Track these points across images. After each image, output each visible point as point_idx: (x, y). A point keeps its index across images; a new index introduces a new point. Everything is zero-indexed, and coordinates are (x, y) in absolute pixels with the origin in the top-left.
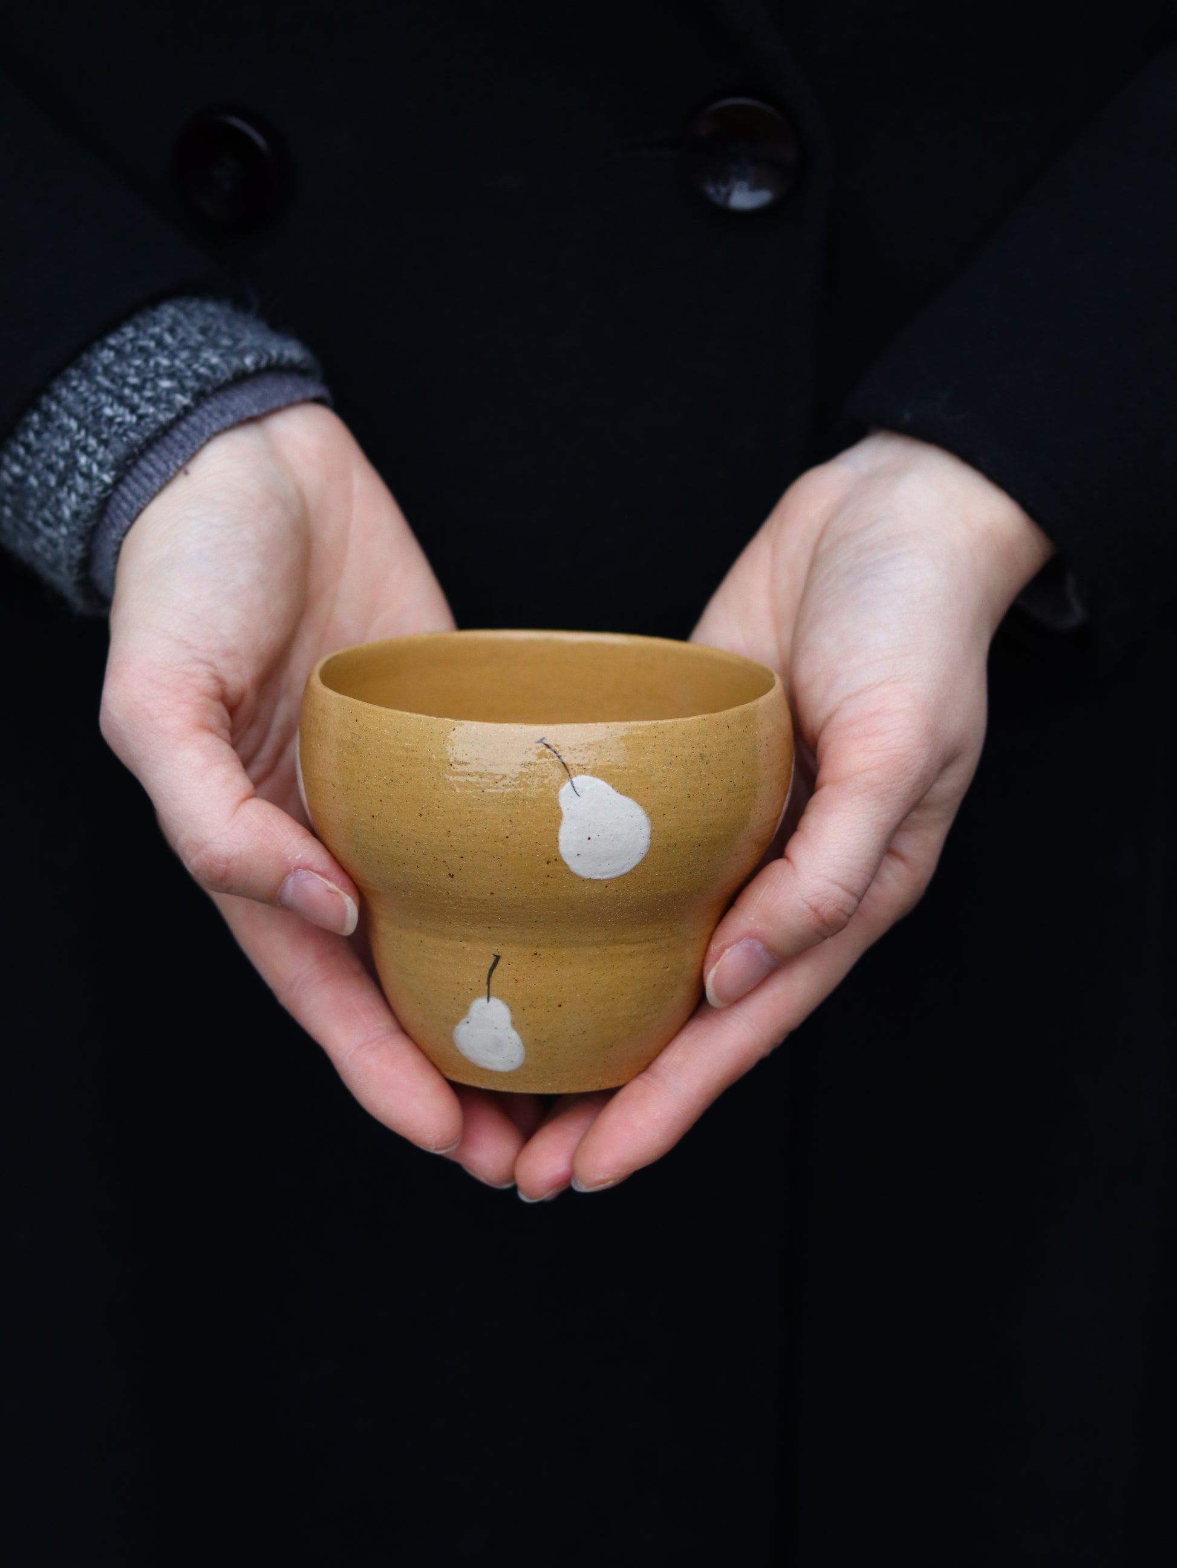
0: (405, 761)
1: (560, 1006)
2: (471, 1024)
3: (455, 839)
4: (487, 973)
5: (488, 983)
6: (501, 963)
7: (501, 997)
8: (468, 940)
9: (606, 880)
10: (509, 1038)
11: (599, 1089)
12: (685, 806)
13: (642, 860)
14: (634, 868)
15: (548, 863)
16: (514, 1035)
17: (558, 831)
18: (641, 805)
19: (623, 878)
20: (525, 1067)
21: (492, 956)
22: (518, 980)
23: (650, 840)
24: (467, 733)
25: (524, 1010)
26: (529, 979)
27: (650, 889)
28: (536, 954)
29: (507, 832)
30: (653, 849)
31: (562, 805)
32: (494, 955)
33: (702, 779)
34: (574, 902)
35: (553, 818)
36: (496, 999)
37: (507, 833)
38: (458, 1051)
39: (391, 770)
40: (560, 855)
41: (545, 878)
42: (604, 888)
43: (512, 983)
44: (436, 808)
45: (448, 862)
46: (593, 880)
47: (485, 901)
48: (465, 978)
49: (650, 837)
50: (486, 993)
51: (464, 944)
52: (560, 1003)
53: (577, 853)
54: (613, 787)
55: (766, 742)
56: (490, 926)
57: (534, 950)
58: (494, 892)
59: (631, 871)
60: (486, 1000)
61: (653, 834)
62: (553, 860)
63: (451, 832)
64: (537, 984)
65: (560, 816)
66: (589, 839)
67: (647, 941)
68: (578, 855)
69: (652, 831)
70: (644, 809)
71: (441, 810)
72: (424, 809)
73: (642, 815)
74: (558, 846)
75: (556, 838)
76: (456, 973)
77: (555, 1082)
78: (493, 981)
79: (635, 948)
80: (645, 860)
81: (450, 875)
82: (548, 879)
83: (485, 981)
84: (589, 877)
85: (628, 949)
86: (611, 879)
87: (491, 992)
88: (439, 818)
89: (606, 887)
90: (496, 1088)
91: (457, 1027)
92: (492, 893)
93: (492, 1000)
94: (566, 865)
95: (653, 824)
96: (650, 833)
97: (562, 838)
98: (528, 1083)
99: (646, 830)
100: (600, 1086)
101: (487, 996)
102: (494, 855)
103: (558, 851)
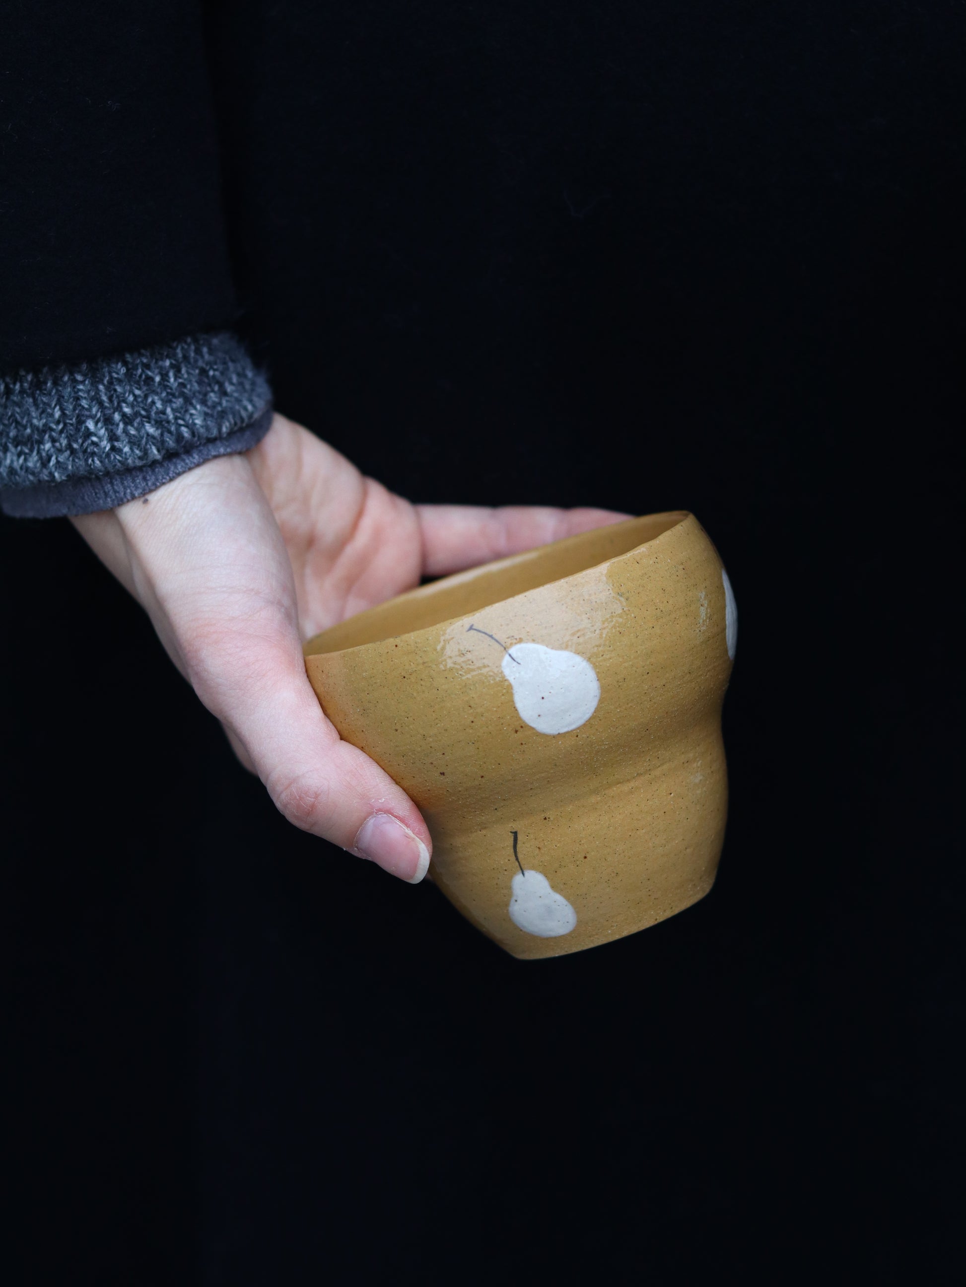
0: (368, 689)
1: (585, 857)
2: (519, 902)
3: (431, 740)
4: (512, 850)
5: (517, 859)
6: (520, 838)
7: (533, 868)
8: (485, 828)
9: (574, 730)
10: (555, 902)
11: (656, 923)
12: (619, 642)
13: (599, 702)
14: (595, 712)
15: (516, 732)
16: (558, 897)
17: (513, 701)
18: (578, 654)
19: (589, 724)
20: (580, 923)
21: (510, 834)
22: (540, 847)
23: (598, 682)
24: (407, 645)
25: (556, 872)
26: (549, 843)
27: (619, 726)
28: (545, 819)
29: (470, 718)
30: (604, 689)
31: (508, 678)
32: (511, 832)
33: (628, 615)
34: (555, 760)
35: (504, 691)
36: (529, 871)
37: (472, 719)
38: (521, 930)
39: (360, 702)
40: (524, 722)
41: (520, 747)
42: (576, 738)
43: (537, 851)
44: (406, 719)
45: (434, 763)
46: (562, 734)
47: (480, 786)
48: (497, 862)
49: (597, 679)
50: (519, 868)
51: (484, 832)
52: (584, 855)
53: (537, 715)
54: (547, 646)
55: (681, 567)
56: (496, 807)
57: (543, 815)
58: (483, 775)
59: (593, 714)
60: (521, 875)
61: (599, 675)
62: (520, 728)
63: (426, 735)
64: (558, 845)
65: (510, 687)
66: (543, 698)
67: (639, 775)
68: (539, 716)
69: (598, 674)
70: (582, 656)
71: (411, 719)
72: (397, 724)
73: (582, 661)
74: (518, 714)
75: (514, 708)
76: (488, 860)
77: (613, 928)
78: (520, 856)
79: (632, 784)
80: (601, 701)
81: (441, 773)
82: (522, 746)
83: (513, 858)
84: (557, 733)
85: (626, 788)
86: (578, 728)
87: (522, 866)
88: (411, 727)
89: (577, 736)
90: (567, 951)
91: (510, 909)
92: (482, 777)
93: (526, 873)
94: (533, 729)
95: (595, 666)
96: (595, 676)
97: (519, 705)
98: (590, 937)
99: (591, 675)
100: (656, 920)
101: (520, 871)
102: (469, 742)
103: (520, 719)
